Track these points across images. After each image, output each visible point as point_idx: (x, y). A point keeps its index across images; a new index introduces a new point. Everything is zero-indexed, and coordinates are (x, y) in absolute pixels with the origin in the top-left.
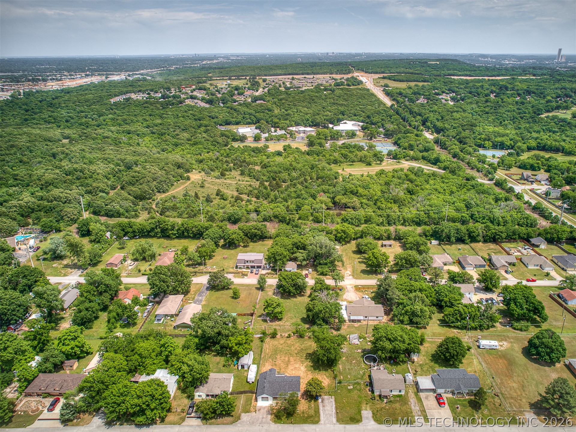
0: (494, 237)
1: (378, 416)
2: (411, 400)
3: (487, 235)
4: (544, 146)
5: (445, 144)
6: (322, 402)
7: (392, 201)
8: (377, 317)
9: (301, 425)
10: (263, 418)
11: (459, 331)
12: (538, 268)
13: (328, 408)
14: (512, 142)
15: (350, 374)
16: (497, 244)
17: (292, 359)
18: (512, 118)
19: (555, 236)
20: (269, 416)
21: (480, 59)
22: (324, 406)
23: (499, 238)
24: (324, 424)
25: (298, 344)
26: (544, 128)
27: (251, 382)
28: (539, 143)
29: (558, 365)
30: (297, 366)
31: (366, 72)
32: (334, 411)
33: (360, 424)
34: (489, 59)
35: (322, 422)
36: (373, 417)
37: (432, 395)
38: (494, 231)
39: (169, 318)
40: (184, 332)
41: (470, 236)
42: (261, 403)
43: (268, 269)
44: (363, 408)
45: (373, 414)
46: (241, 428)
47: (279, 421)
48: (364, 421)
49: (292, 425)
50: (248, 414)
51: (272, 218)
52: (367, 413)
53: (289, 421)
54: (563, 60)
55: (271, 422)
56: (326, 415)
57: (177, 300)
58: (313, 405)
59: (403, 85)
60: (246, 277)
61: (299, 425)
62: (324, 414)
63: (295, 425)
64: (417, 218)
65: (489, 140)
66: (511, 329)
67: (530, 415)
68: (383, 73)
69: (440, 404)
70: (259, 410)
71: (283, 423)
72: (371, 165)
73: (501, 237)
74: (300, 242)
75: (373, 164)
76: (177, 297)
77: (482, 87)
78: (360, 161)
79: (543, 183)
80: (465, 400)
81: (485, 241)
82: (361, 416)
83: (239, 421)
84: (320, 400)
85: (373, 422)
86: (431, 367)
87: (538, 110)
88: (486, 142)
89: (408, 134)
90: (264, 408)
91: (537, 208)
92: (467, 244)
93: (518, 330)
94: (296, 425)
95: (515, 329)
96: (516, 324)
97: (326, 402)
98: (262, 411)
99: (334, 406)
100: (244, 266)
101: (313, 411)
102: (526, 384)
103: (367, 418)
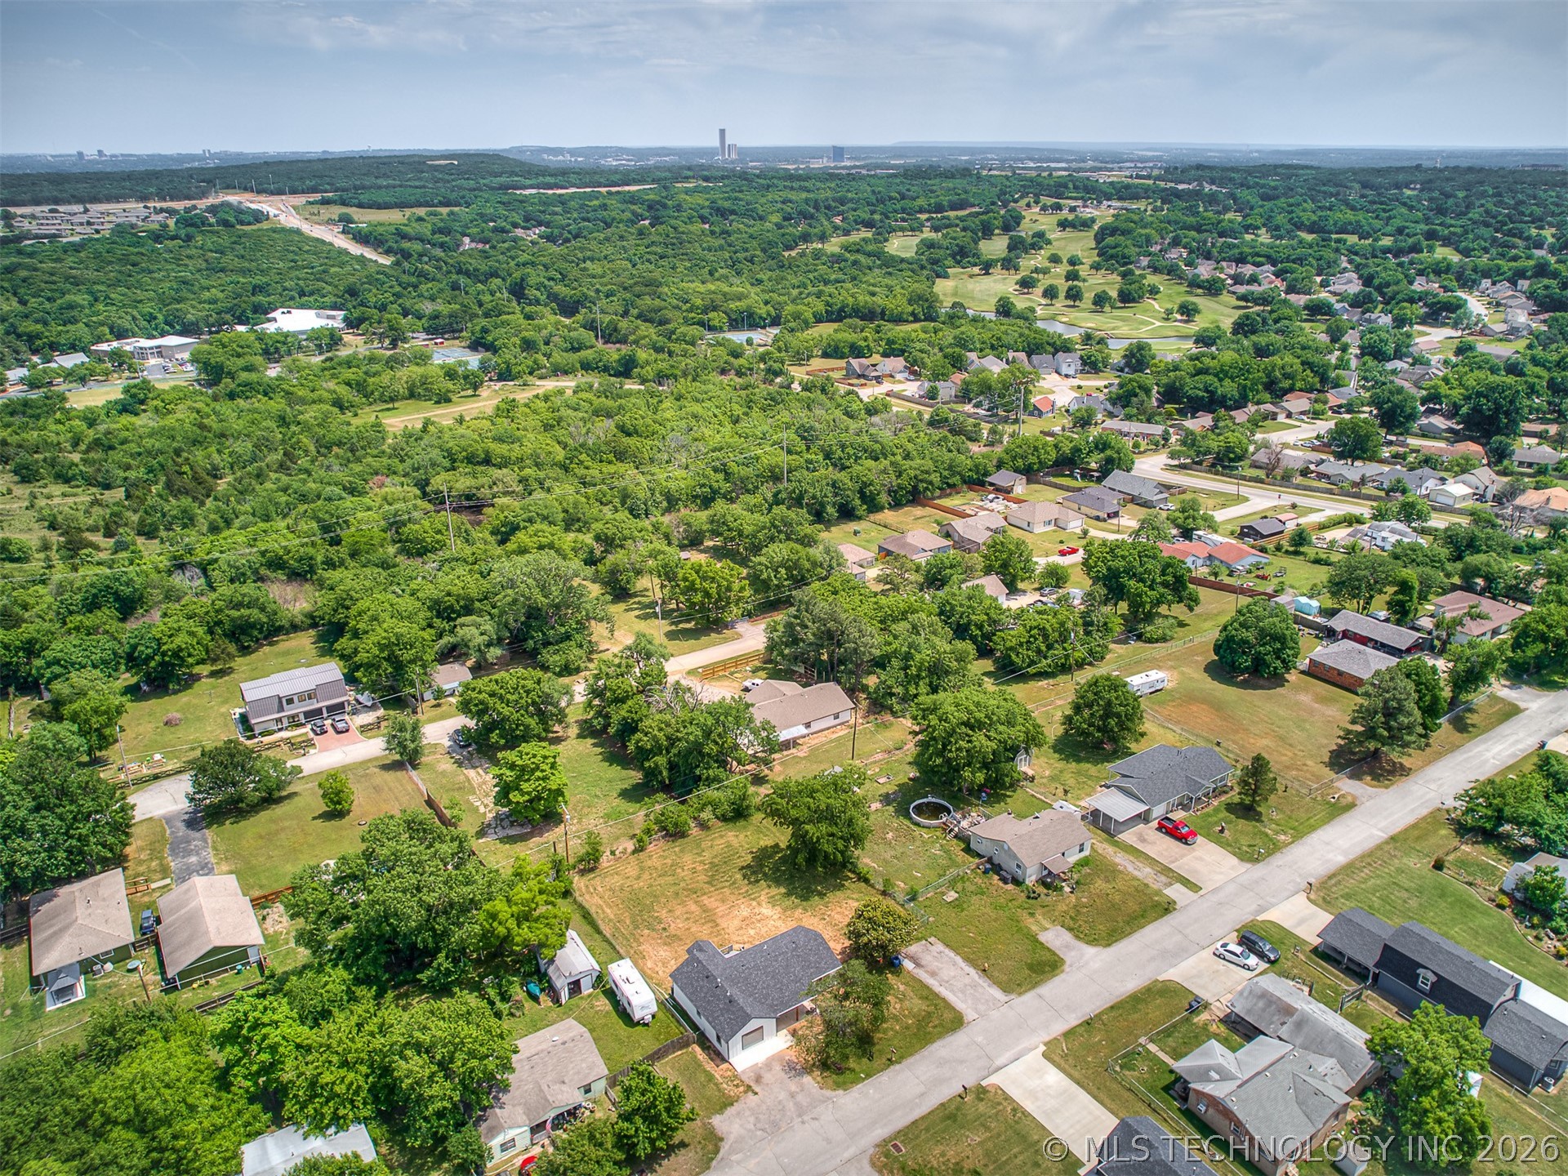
0: (915, 487)
1: (1085, 928)
2: (1117, 860)
3: (900, 487)
4: (842, 310)
5: (615, 330)
6: (918, 965)
7: (611, 457)
8: (836, 717)
9: (925, 1052)
10: (792, 1095)
11: (1051, 681)
12: (1052, 527)
13: (947, 972)
14: (769, 307)
15: (912, 866)
16: (924, 506)
17: (709, 902)
18: (730, 262)
19: (1032, 459)
20: (807, 1080)
21: (545, 156)
22: (933, 974)
23: (927, 489)
24: (982, 1016)
25: (688, 858)
26: (811, 276)
27: (648, 1018)
28: (828, 304)
29: (1292, 677)
30: (745, 912)
31: (259, 192)
32: (972, 971)
33: (1066, 967)
34: (568, 157)
35: (969, 1014)
36: (1077, 937)
37: (1150, 830)
38: (912, 473)
39: (109, 966)
40: (223, 984)
41: (863, 496)
42: (744, 1058)
43: (373, 708)
44: (1034, 928)
45: (1070, 929)
46: (753, 1161)
47: (849, 1076)
48: (1068, 957)
49: (897, 1067)
50: (730, 1111)
51: (263, 571)
52: (1055, 937)
53: (878, 1062)
54: (734, 156)
55: (828, 1093)
56: (963, 992)
57: (104, 891)
58: (902, 988)
59: (394, 217)
60: (312, 751)
61: (917, 1057)
62: (952, 991)
63: (905, 1063)
64: (703, 485)
65: (715, 309)
66: (1140, 644)
67: (1347, 786)
68: (314, 190)
69: (1183, 839)
70: (758, 1079)
71: (868, 1076)
72: (449, 401)
73: (931, 483)
74: (449, 594)
75: (454, 398)
76: (97, 884)
77: (604, 207)
78: (412, 395)
79: (899, 377)
80: (1217, 810)
81: (897, 505)
82: (1049, 950)
83: (725, 1148)
84: (908, 965)
85: (1090, 951)
86: (1079, 773)
87: (770, 243)
88: (712, 315)
89: (504, 317)
90: (768, 1065)
91: (939, 422)
92: (860, 518)
93: (1157, 641)
94: (911, 1060)
95: (1150, 641)
96: (1148, 629)
97: (926, 959)
98: (768, 1077)
99: (959, 959)
100: (279, 720)
101: (916, 1001)
102: (1281, 732)
103: (1067, 946)
